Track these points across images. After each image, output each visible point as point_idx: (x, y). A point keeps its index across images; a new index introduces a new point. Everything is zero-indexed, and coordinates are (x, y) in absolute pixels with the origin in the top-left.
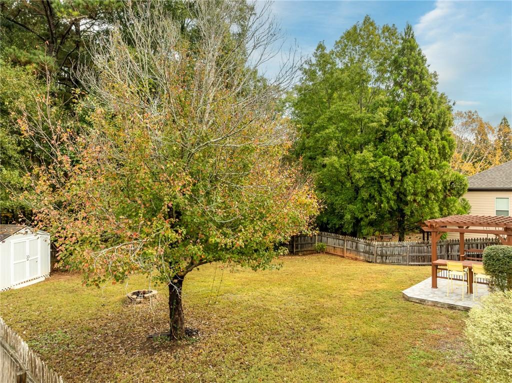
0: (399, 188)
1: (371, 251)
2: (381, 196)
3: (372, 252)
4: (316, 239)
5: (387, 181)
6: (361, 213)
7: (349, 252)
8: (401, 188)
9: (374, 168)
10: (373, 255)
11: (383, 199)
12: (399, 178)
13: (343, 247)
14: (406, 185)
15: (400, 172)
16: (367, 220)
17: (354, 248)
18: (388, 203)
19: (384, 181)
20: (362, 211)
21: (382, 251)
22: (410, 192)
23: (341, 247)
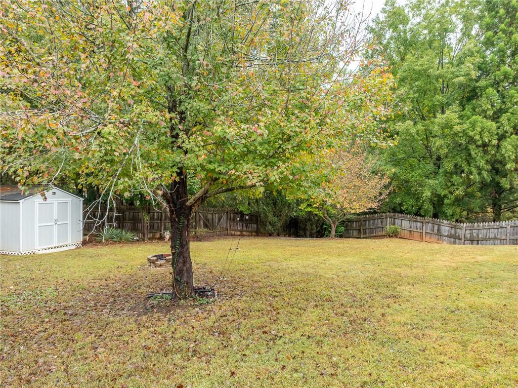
0: (495, 155)
1: (457, 235)
2: (470, 166)
3: (459, 236)
4: (388, 222)
5: (478, 146)
6: (444, 189)
7: (428, 236)
8: (497, 155)
9: (461, 132)
10: (461, 239)
11: (473, 169)
12: (495, 142)
13: (421, 231)
14: (504, 150)
15: (496, 135)
16: (452, 197)
17: (436, 231)
18: (479, 174)
19: (474, 147)
20: (445, 187)
21: (471, 234)
22: (510, 158)
23: (419, 230)
